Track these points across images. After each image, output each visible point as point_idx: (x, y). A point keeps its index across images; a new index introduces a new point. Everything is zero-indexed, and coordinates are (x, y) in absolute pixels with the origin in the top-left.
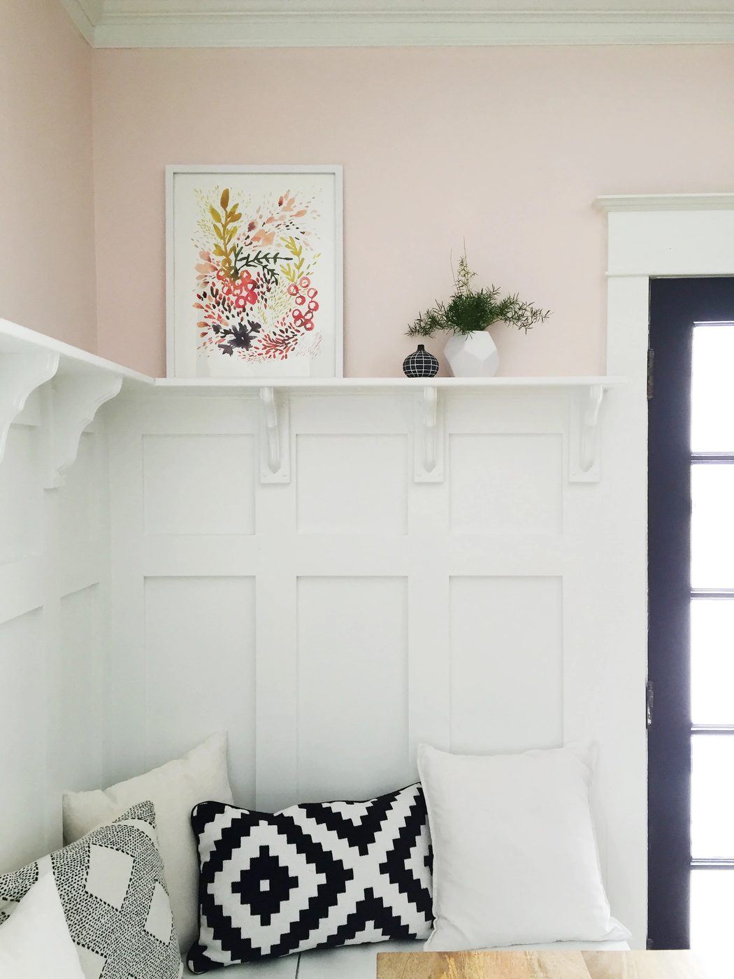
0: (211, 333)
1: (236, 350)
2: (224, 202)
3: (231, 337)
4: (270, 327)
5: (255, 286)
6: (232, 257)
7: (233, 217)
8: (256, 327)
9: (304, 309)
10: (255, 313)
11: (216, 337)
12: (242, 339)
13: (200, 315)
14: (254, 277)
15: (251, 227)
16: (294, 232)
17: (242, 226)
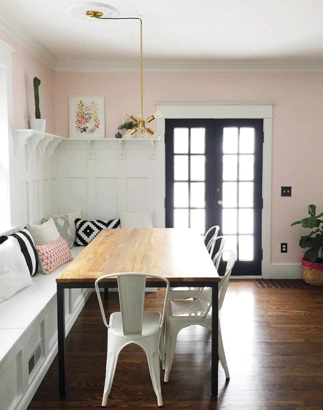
0: (78, 129)
1: (83, 132)
2: (81, 103)
3: (82, 130)
4: (90, 128)
5: (87, 119)
6: (82, 114)
7: (83, 106)
8: (87, 128)
9: (97, 124)
10: (87, 125)
11: (79, 129)
12: (85, 130)
13: (76, 125)
14: (87, 118)
15: (86, 108)
16: (95, 109)
17: (85, 107)
